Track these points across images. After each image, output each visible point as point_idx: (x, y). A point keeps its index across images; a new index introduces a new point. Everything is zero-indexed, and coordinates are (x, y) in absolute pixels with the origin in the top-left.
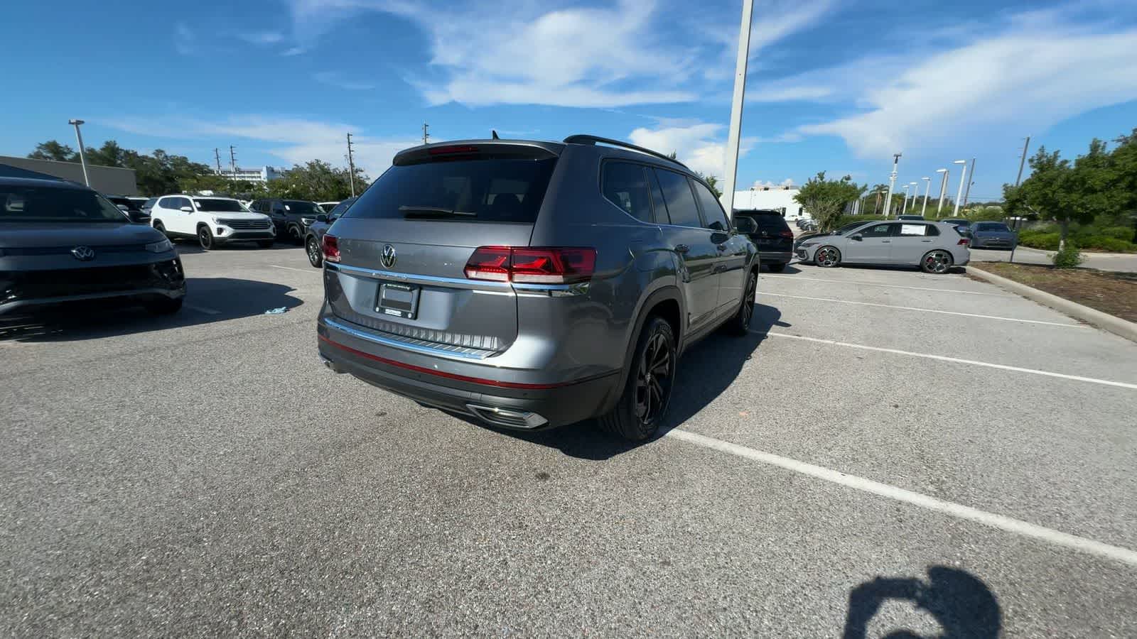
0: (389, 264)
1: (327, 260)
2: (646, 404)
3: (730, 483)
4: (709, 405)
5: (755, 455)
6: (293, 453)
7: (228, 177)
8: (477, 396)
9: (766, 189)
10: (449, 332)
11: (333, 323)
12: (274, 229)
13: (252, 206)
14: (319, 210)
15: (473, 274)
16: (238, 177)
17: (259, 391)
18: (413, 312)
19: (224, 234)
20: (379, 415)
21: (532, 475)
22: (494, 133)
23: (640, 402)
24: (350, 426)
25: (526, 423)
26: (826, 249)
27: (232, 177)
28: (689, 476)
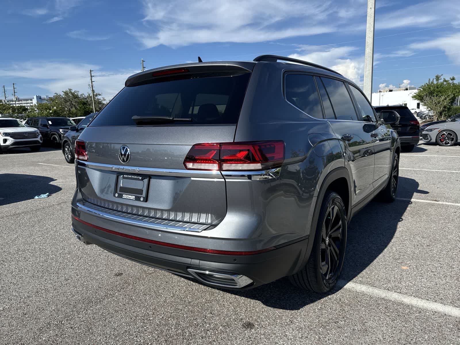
0: (125, 159)
1: (78, 159)
2: (327, 263)
3: (405, 330)
4: (375, 261)
5: (422, 304)
6: (53, 308)
7: (11, 104)
8: (196, 262)
9: (391, 91)
10: (172, 211)
11: (83, 207)
12: (41, 138)
13: (27, 123)
14: (71, 123)
15: (190, 165)
16: (18, 104)
17: (29, 258)
18: (144, 196)
19: (8, 143)
20: (116, 275)
21: (240, 325)
22: (199, 58)
23: (322, 261)
24: (96, 285)
25: (236, 283)
26: (444, 133)
27: (14, 104)
28: (369, 324)
